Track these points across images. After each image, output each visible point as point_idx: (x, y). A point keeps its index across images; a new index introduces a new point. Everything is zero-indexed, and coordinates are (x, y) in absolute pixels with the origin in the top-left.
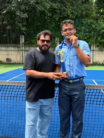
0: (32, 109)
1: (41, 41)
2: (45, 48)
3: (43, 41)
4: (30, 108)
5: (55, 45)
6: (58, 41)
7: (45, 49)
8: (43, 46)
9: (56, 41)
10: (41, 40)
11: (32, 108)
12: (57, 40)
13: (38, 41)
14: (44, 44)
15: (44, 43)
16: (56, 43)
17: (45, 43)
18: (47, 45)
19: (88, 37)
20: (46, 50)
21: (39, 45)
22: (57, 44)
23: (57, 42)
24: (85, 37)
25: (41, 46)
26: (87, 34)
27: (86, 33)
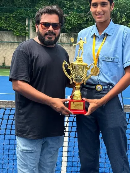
0: (30, 151)
1: (43, 26)
2: (49, 38)
3: (47, 25)
4: (27, 150)
5: (26, 33)
6: (31, 26)
7: (49, 40)
8: (46, 34)
9: (27, 25)
10: (42, 24)
11: (30, 149)
12: (29, 24)
13: (37, 27)
14: (47, 32)
15: (49, 29)
16: (27, 28)
17: (51, 28)
18: (54, 32)
19: (84, 21)
20: (52, 41)
21: (39, 33)
22: (29, 30)
23: (29, 28)
24: (79, 20)
25: (43, 34)
26: (83, 14)
27: (81, 14)
